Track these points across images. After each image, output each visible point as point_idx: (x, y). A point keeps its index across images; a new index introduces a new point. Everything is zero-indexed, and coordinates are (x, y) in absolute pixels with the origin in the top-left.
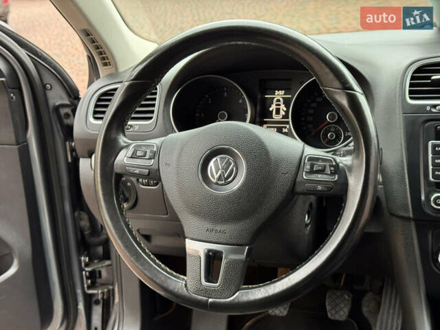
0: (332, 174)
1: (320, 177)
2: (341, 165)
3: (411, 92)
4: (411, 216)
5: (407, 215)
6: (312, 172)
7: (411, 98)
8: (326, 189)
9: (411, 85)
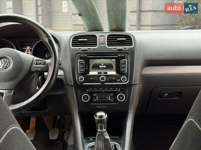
0: (43, 65)
1: (39, 66)
2: (47, 62)
3: (72, 45)
4: (73, 84)
5: (71, 84)
6: (37, 64)
7: (72, 46)
8: (41, 70)
9: (72, 42)
